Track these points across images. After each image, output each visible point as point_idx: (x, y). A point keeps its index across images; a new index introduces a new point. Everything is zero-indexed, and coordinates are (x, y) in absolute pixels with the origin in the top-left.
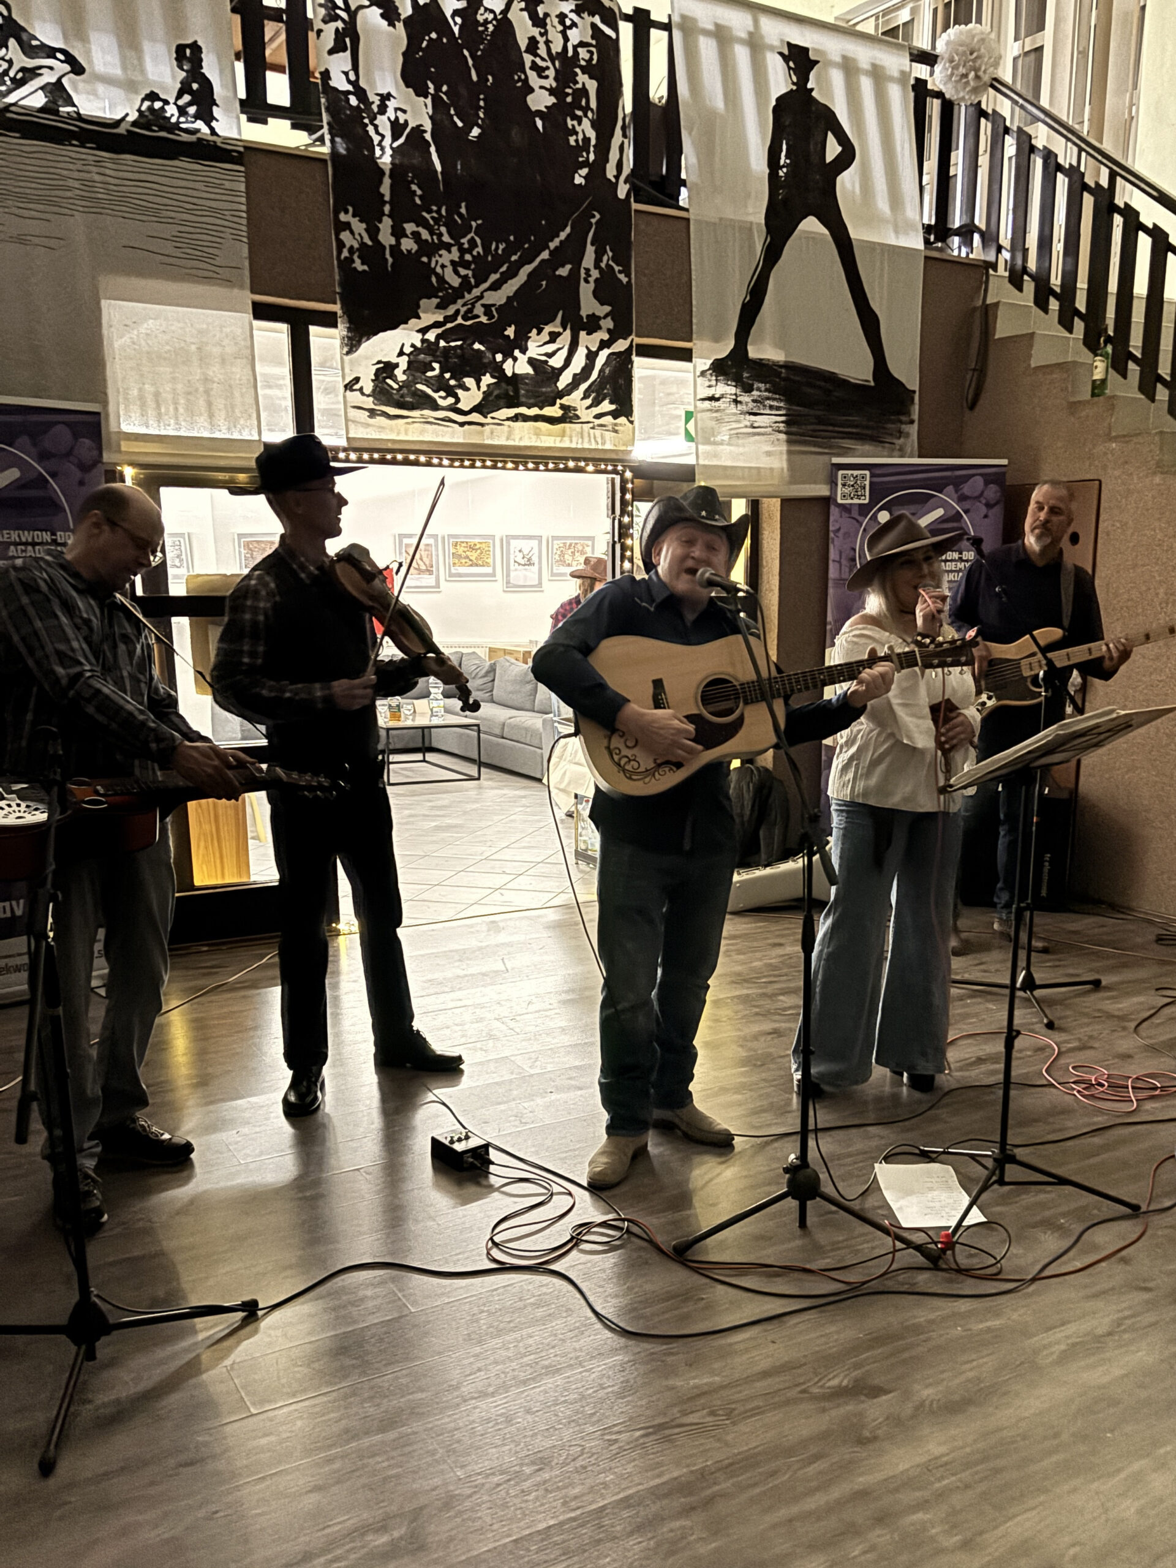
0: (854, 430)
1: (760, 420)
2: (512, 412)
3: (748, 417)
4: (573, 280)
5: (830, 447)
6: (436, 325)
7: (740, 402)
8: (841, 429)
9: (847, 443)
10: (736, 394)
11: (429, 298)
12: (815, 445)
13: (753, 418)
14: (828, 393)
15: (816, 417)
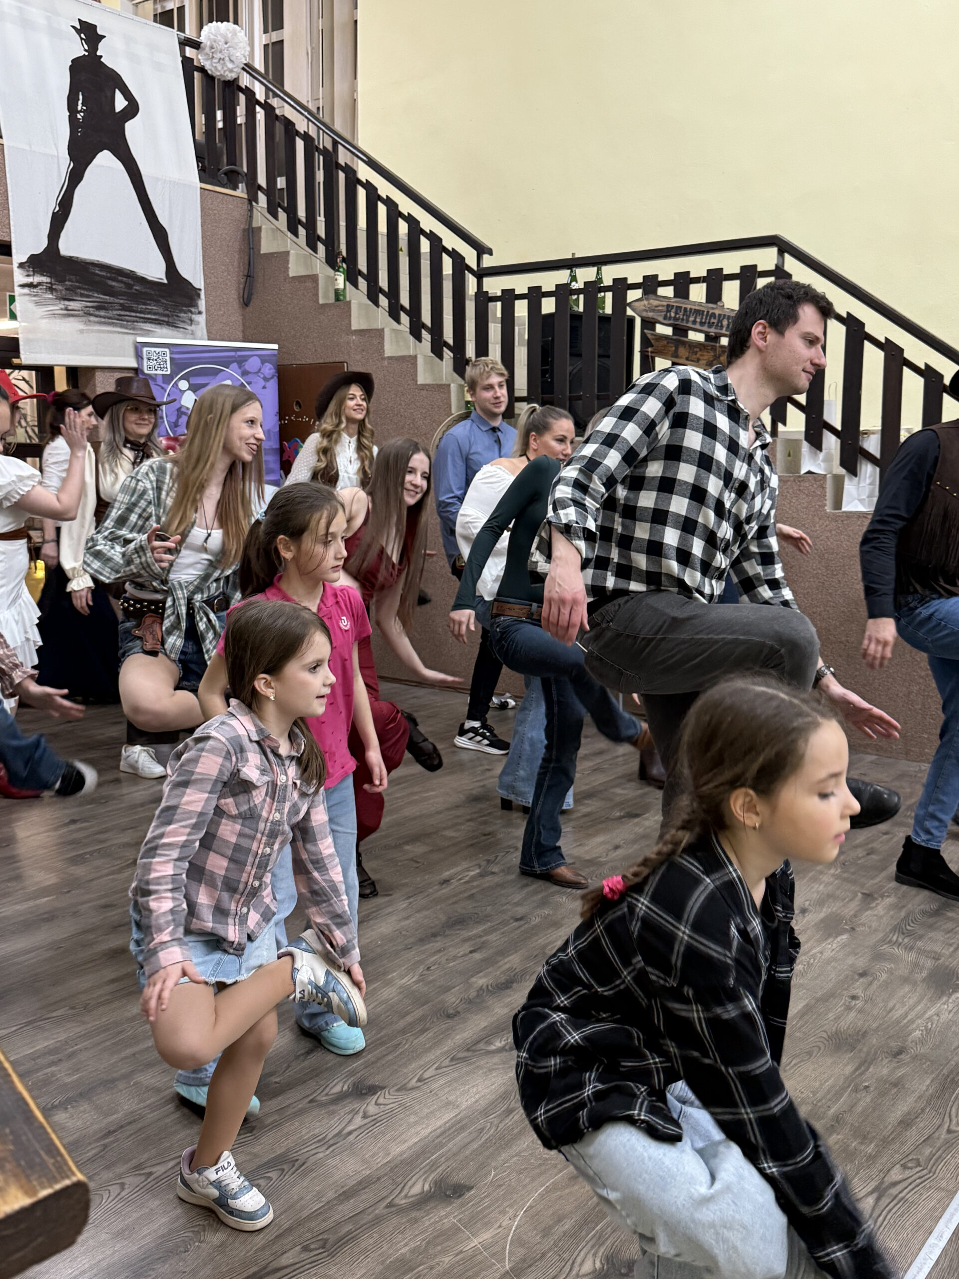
0: (153, 317)
1: (73, 305)
3: (62, 302)
5: (134, 329)
7: (55, 290)
8: (142, 315)
9: (148, 326)
10: (50, 283)
12: (122, 326)
13: (67, 303)
14: (129, 286)
15: (121, 305)
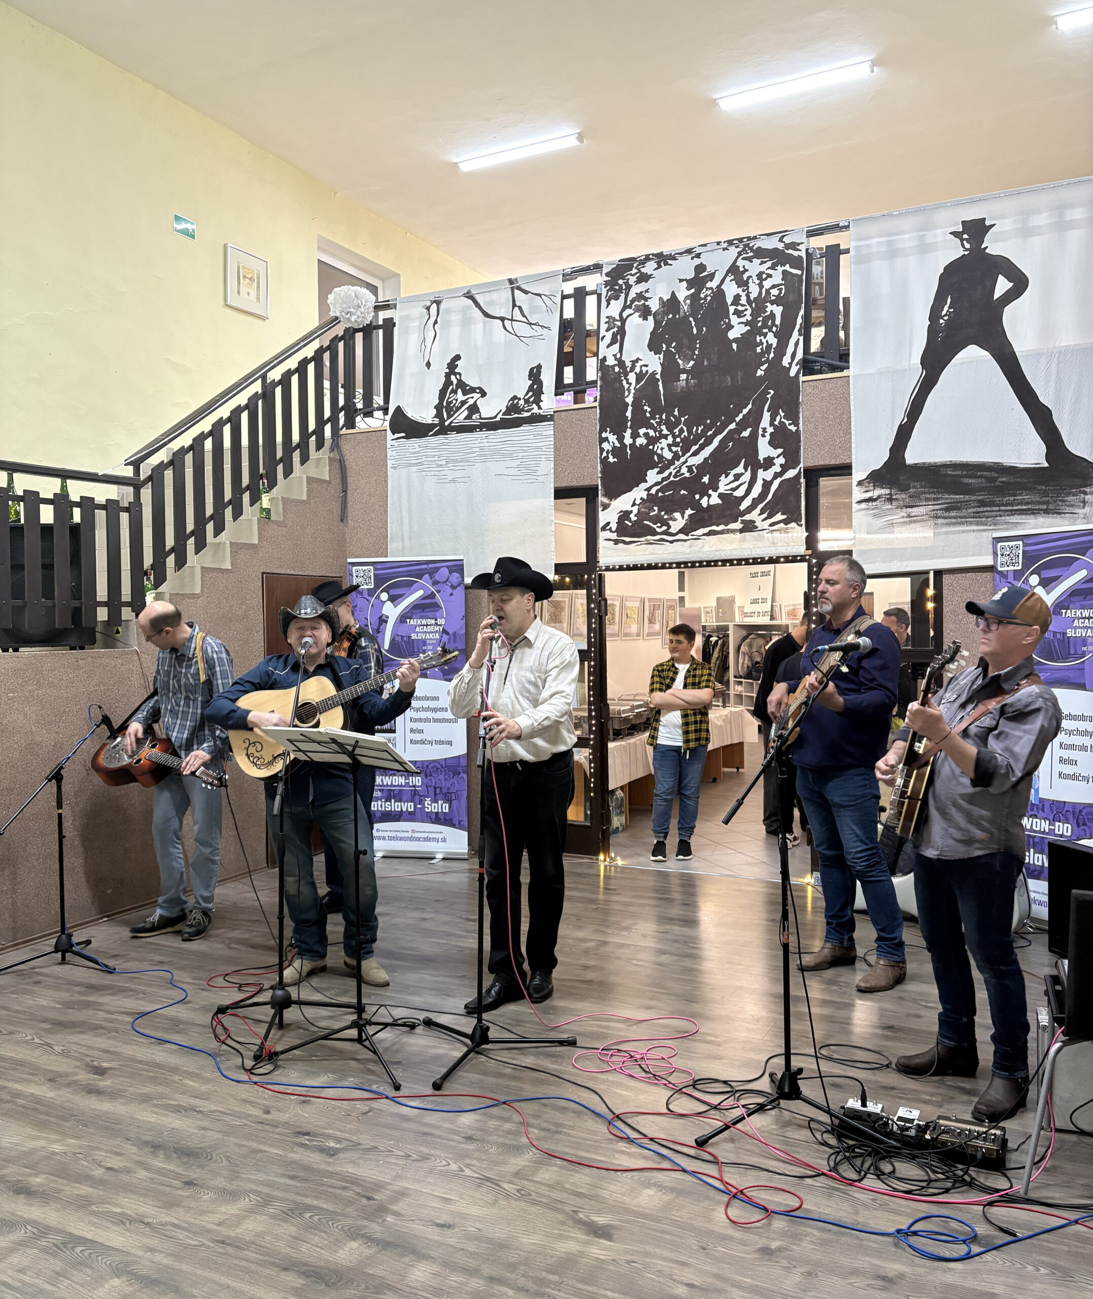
1: (915, 511)
2: (706, 530)
3: (904, 510)
4: (754, 437)
6: (657, 484)
7: (896, 499)
10: (891, 494)
11: (653, 469)
13: (909, 510)
14: (993, 480)
15: (979, 501)
